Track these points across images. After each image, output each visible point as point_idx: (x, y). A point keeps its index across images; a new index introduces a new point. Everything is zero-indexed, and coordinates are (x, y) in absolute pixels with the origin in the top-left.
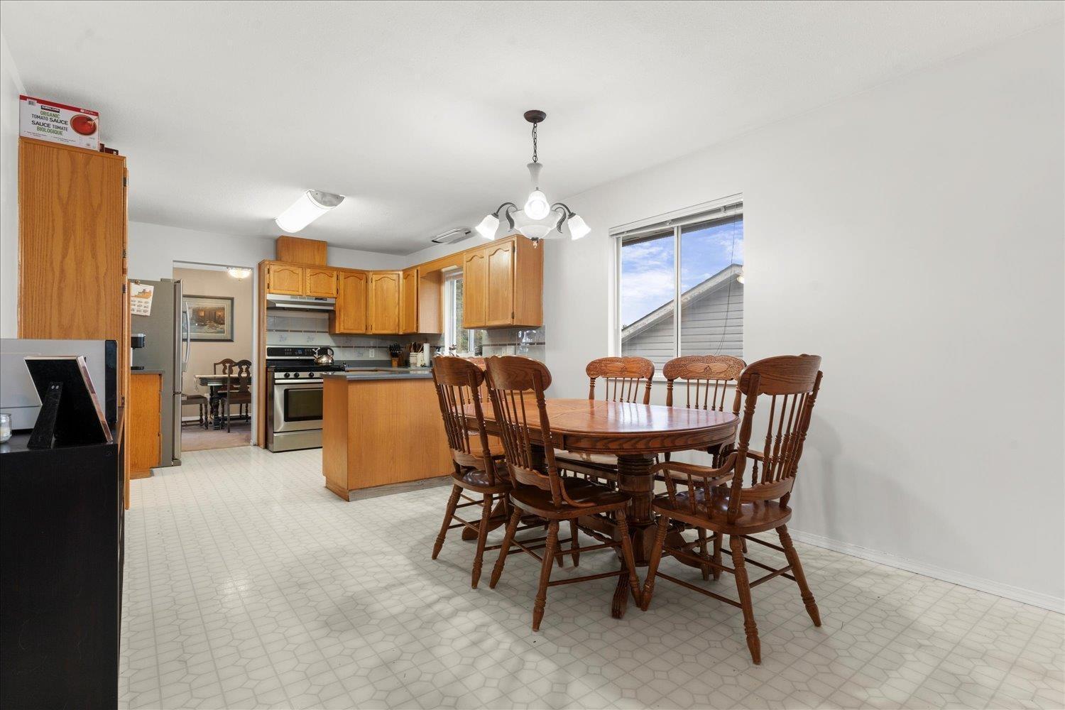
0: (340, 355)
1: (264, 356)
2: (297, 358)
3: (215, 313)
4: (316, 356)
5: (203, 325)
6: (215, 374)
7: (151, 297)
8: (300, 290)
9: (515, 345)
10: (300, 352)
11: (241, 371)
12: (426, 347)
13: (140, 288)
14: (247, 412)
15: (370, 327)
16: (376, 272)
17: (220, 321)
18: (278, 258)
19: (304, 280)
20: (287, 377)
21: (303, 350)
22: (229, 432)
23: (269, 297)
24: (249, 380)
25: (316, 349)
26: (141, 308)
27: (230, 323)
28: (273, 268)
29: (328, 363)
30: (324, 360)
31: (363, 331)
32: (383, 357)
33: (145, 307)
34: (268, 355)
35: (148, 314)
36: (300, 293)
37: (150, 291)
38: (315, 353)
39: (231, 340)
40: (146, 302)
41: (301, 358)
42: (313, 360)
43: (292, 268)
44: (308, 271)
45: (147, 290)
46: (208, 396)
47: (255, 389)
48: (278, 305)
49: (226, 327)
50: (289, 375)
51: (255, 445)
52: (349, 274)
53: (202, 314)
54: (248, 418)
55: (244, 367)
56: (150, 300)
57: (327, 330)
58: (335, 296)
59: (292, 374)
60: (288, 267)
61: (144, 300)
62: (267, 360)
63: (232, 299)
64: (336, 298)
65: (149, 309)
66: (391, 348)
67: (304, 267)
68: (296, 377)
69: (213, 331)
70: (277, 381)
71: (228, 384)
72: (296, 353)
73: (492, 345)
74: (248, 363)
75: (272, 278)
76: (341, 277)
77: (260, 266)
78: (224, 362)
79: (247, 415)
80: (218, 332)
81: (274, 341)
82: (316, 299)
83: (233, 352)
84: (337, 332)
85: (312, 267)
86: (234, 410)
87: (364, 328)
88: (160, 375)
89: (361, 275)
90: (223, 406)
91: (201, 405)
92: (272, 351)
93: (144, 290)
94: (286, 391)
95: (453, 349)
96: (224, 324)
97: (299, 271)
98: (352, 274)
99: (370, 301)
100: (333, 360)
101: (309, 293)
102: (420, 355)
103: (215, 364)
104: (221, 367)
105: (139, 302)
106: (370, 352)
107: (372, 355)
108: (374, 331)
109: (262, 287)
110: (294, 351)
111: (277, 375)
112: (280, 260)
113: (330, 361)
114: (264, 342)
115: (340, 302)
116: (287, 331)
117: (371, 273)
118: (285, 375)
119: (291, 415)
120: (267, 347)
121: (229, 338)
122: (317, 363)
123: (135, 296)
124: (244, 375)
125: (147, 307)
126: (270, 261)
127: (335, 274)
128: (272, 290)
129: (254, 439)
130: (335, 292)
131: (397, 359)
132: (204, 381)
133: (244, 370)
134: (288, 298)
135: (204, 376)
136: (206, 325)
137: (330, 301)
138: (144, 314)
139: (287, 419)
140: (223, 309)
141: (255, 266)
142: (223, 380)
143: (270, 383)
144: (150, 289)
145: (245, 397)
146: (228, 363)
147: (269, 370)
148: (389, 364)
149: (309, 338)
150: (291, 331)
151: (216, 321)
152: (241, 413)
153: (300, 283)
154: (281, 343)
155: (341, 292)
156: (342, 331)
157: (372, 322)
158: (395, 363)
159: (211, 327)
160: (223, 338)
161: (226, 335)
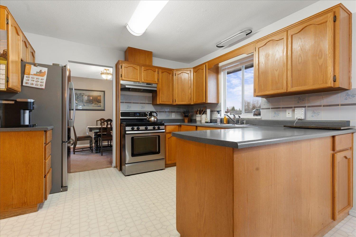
0: (161, 117)
1: (119, 117)
2: (137, 118)
3: (97, 98)
4: (148, 116)
5: (91, 103)
6: (97, 125)
7: (46, 76)
8: (139, 79)
9: (305, 107)
10: (138, 115)
11: (108, 125)
12: (208, 111)
13: (38, 69)
14: (111, 143)
15: (174, 101)
16: (177, 70)
17: (99, 101)
18: (126, 59)
19: (140, 73)
20: (133, 130)
21: (139, 113)
22: (102, 155)
23: (122, 82)
24: (111, 129)
25: (148, 113)
26: (38, 83)
27: (103, 103)
28: (124, 65)
29: (154, 121)
30: (152, 119)
31: (170, 103)
32: (179, 117)
33: (41, 82)
34: (121, 116)
35: (43, 87)
36: (139, 81)
37: (45, 71)
38: (147, 115)
39: (104, 110)
40: (42, 79)
41: (139, 118)
42: (147, 119)
43: (134, 66)
44: (143, 68)
45: (43, 71)
46: (93, 136)
47: (114, 133)
48: (127, 87)
49: (102, 104)
50: (134, 128)
51: (115, 167)
52: (164, 71)
53: (91, 98)
54: (111, 146)
55: (109, 123)
56: (45, 78)
57: (151, 103)
58: (157, 83)
59: (135, 128)
60: (132, 65)
61: (40, 78)
62: (121, 119)
63: (104, 92)
64: (157, 84)
65: (44, 84)
66: (184, 113)
67: (141, 65)
68: (138, 130)
69: (96, 106)
70: (127, 132)
71: (101, 131)
72: (136, 115)
73: (272, 108)
74: (111, 120)
75: (123, 71)
76: (160, 72)
77: (117, 65)
78: (101, 120)
79: (111, 144)
80: (99, 107)
81: (124, 108)
82: (147, 84)
83: (105, 115)
84: (158, 103)
85: (144, 65)
86: (105, 143)
87: (171, 101)
88: (45, 131)
89: (170, 71)
90: (100, 142)
91: (90, 140)
92: (123, 114)
93: (41, 71)
94: (132, 138)
95: (228, 112)
96: (101, 103)
97: (138, 68)
98: (166, 71)
99: (174, 86)
100: (157, 119)
101: (143, 81)
102: (204, 116)
103: (97, 121)
104: (99, 122)
105: (37, 79)
106: (173, 115)
107: (174, 116)
108: (177, 103)
109: (118, 77)
110: (135, 114)
111: (128, 128)
112: (128, 61)
113: (156, 120)
114: (119, 109)
115: (160, 86)
116: (131, 103)
117: (175, 71)
118: (132, 128)
119: (135, 153)
120: (121, 111)
121: (103, 109)
122: (149, 121)
123: (34, 75)
124: (109, 126)
125: (43, 83)
126: (122, 61)
127: (157, 70)
128: (123, 78)
129: (114, 164)
130: (156, 80)
131: (187, 118)
132: (91, 129)
133: (109, 124)
134: (132, 83)
135: (91, 127)
136: (93, 103)
137: (154, 85)
138: (40, 87)
139: (133, 155)
140: (100, 96)
141: (114, 66)
142: (100, 129)
143: (122, 133)
144: (45, 70)
145: (109, 137)
146: (103, 121)
147: (122, 125)
148: (183, 121)
149: (142, 107)
150: (133, 103)
151: (97, 102)
152: (108, 143)
153: (139, 74)
154: (128, 110)
155: (160, 80)
156: (161, 102)
157: (176, 97)
158: (186, 120)
159: (95, 104)
160: (100, 109)
161: (102, 108)
